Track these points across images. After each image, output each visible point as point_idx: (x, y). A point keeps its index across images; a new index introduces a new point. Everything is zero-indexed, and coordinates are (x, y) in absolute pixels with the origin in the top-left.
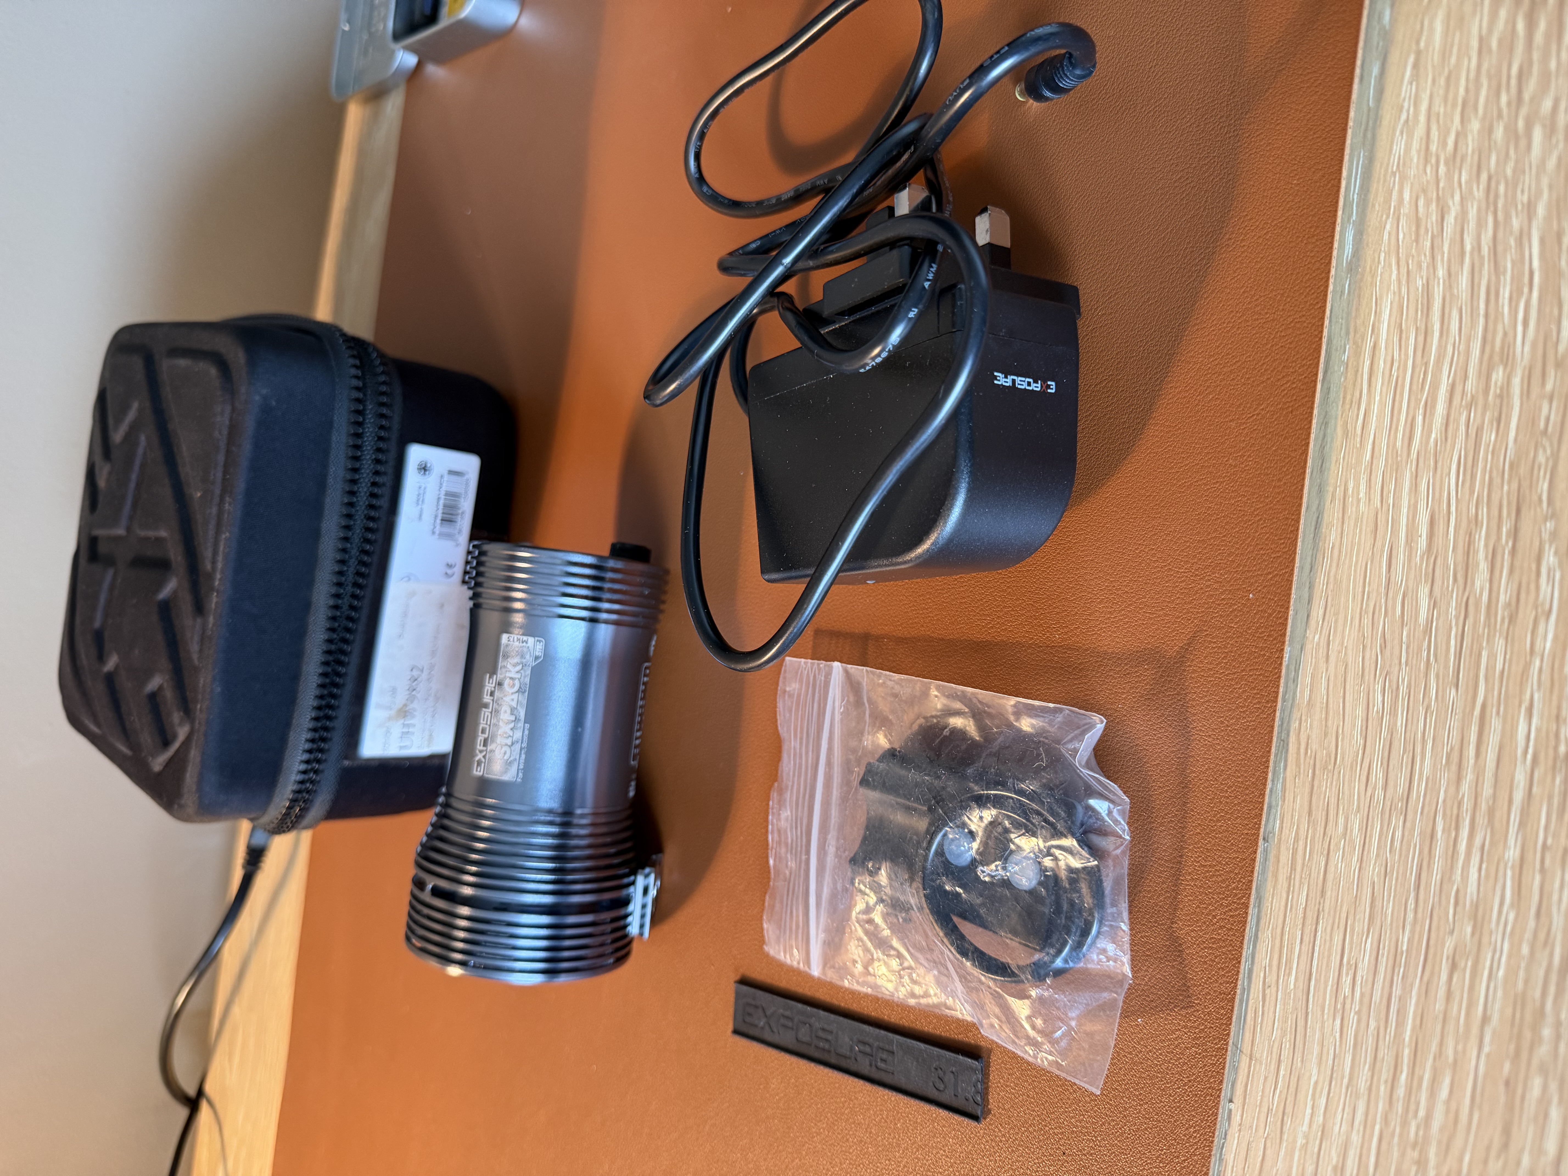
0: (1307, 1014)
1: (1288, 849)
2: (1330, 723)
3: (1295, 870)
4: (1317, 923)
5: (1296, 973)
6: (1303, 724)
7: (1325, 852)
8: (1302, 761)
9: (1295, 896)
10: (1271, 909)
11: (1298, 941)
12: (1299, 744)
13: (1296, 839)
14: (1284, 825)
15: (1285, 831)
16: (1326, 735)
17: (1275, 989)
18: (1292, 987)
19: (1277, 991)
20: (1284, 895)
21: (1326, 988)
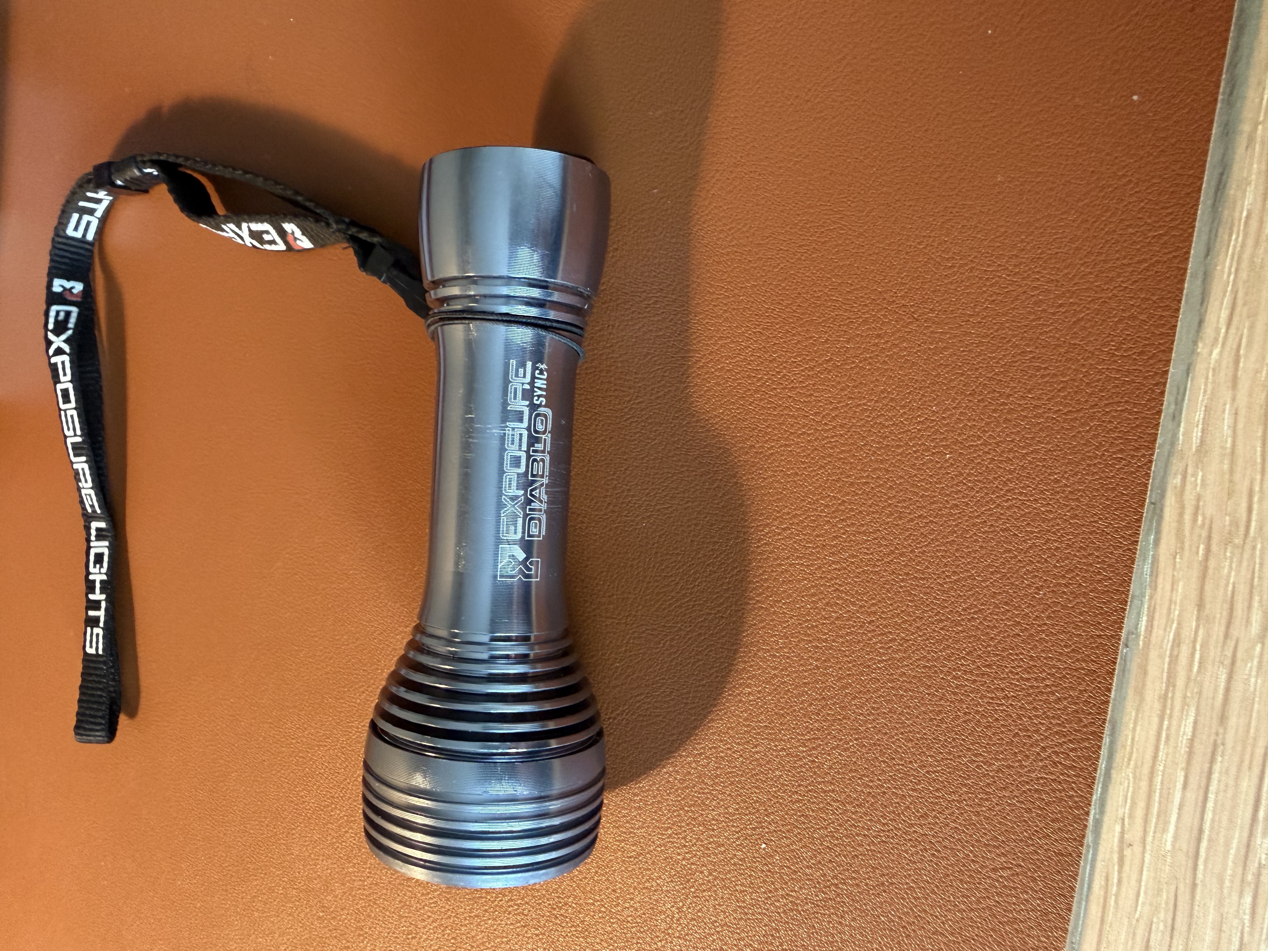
0: (1194, 885)
1: (1161, 657)
2: (1237, 477)
3: (1174, 686)
4: (1212, 761)
5: (1177, 828)
6: (1190, 479)
7: (1227, 662)
8: (1187, 532)
9: (1174, 723)
10: (1133, 739)
11: (1179, 785)
12: (1182, 507)
13: (1177, 642)
14: (1156, 623)
15: (1157, 632)
16: (1230, 494)
17: (1141, 849)
18: (1169, 847)
19: (1144, 852)
20: (1156, 720)
21: (1227, 852)
